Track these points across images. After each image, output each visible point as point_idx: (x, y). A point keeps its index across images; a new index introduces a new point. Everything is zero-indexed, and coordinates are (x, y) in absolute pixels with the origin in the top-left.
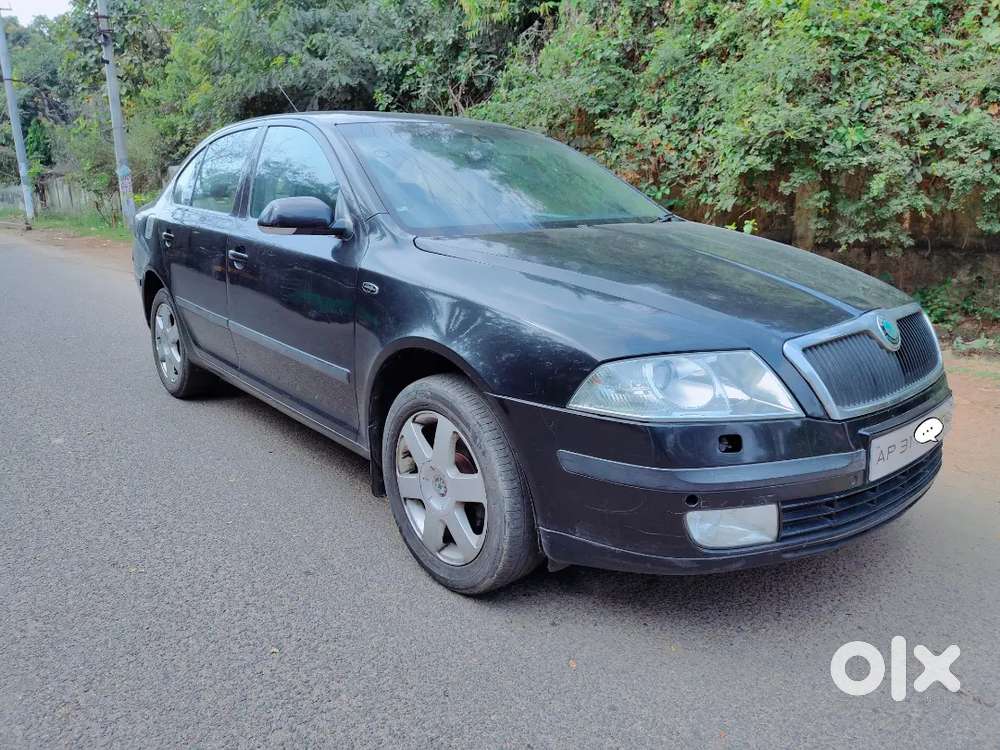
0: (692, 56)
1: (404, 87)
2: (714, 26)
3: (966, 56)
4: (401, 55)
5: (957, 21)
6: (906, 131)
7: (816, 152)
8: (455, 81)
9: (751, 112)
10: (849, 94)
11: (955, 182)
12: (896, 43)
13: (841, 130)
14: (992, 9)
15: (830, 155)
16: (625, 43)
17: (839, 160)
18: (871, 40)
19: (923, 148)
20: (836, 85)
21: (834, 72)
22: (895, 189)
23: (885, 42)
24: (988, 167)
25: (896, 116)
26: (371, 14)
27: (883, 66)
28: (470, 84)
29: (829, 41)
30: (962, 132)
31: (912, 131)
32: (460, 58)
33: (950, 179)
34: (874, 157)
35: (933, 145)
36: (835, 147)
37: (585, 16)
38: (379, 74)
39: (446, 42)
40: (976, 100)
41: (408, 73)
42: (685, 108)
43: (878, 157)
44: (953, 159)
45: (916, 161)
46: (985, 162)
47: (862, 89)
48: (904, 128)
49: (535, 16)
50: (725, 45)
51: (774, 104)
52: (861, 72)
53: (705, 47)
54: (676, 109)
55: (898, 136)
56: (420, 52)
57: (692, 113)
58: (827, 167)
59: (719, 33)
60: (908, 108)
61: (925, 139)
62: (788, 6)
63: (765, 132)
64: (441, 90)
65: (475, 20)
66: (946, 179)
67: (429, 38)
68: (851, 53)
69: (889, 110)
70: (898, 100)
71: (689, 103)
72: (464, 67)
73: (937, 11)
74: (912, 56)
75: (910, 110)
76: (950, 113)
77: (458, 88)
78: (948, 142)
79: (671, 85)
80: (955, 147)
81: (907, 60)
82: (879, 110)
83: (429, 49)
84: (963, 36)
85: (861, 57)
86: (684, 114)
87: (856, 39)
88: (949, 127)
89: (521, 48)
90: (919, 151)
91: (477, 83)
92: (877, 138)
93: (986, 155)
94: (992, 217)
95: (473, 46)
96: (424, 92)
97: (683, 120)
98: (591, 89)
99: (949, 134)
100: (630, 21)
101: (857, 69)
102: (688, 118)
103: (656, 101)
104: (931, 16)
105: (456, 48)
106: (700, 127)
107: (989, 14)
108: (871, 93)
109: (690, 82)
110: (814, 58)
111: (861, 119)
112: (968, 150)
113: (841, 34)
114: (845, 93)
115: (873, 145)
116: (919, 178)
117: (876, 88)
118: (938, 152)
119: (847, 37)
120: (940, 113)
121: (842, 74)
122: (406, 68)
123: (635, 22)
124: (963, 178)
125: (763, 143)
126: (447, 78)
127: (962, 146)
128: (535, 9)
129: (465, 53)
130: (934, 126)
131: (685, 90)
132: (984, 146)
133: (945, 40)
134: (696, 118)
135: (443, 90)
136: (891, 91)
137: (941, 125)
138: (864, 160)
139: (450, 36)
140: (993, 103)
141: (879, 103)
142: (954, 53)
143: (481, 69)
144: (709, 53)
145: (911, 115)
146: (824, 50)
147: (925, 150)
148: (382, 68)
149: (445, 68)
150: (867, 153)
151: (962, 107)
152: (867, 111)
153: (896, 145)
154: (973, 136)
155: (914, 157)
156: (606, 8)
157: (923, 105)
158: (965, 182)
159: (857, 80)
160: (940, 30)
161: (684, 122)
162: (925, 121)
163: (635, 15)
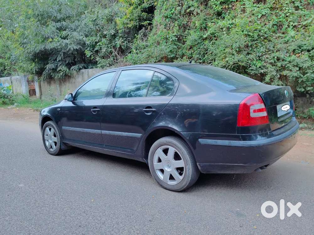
0: (201, 39)
1: (96, 49)
2: (206, 30)
3: (286, 39)
4: (94, 38)
5: (281, 29)
6: (273, 62)
7: (247, 69)
8: (114, 47)
9: (225, 57)
10: (254, 51)
11: (290, 77)
12: (266, 36)
13: (254, 62)
14: (290, 25)
15: (252, 70)
16: (177, 35)
17: (255, 71)
18: (258, 35)
19: (279, 67)
20: (250, 49)
21: (249, 45)
22: (272, 80)
23: (263, 36)
24: (298, 72)
25: (269, 58)
26: (83, 25)
27: (263, 42)
28: (120, 47)
29: (247, 35)
30: (290, 62)
31: (275, 62)
32: (116, 39)
33: (288, 76)
34: (265, 70)
35: (282, 66)
36: (254, 67)
37: (163, 26)
38: (86, 45)
39: (111, 34)
40: (292, 53)
41: (98, 44)
42: (200, 56)
43: (266, 70)
44: (288, 70)
45: (277, 71)
46: (297, 71)
47: (258, 50)
48: (272, 61)
49: (143, 26)
50: (211, 36)
51: (233, 55)
52: (257, 44)
53: (205, 36)
54: (198, 56)
55: (271, 63)
56: (101, 37)
57: (203, 57)
58: (251, 74)
59: (209, 32)
60: (273, 55)
61: (279, 64)
62: (230, 24)
63: (231, 63)
64: (110, 50)
65: (122, 27)
66: (287, 76)
67: (105, 33)
68: (253, 39)
69: (268, 56)
70: (269, 53)
71: (202, 54)
72: (118, 42)
73: (275, 26)
74: (271, 40)
75: (274, 56)
76: (285, 56)
77: (116, 49)
78: (286, 65)
79: (195, 48)
80: (288, 67)
81: (270, 41)
82: (264, 56)
83: (105, 36)
84: (283, 33)
85: (256, 40)
86: (200, 57)
87: (254, 35)
88: (286, 61)
89: (139, 36)
90: (278, 68)
91: (123, 47)
92: (265, 64)
93: (298, 69)
94: (301, 87)
95: (120, 35)
96: (104, 50)
97: (200, 59)
98: (168, 50)
99: (286, 63)
100: (178, 28)
101: (256, 44)
102: (202, 59)
103: (190, 53)
104: (273, 27)
105: (114, 36)
106: (206, 61)
107: (290, 27)
108: (261, 51)
109: (201, 47)
110: (243, 41)
111: (259, 58)
112: (293, 67)
113: (250, 33)
114: (253, 51)
115: (264, 66)
116: (279, 76)
117: (262, 49)
118: (283, 68)
119: (251, 34)
120: (282, 56)
121: (251, 45)
122: (96, 43)
123: (180, 28)
124: (292, 76)
125: (231, 67)
126: (111, 45)
127: (290, 66)
128: (143, 23)
129: (118, 37)
130: (281, 60)
131: (200, 50)
132: (297, 66)
133: (278, 35)
134: (204, 59)
135: (111, 50)
136: (267, 50)
137: (283, 60)
138: (262, 71)
139: (113, 32)
140: (297, 53)
141: (264, 54)
142: (282, 38)
143: (124, 43)
144: (206, 38)
145: (274, 57)
146: (245, 38)
147: (280, 68)
148: (88, 42)
149: (111, 43)
150: (263, 69)
151: (288, 55)
152: (261, 56)
153: (271, 66)
154: (293, 63)
155: (276, 70)
156: (169, 24)
157: (277, 54)
158: (293, 77)
159: (256, 47)
160: (277, 31)
161: (201, 60)
162: (278, 59)
163: (179, 26)
